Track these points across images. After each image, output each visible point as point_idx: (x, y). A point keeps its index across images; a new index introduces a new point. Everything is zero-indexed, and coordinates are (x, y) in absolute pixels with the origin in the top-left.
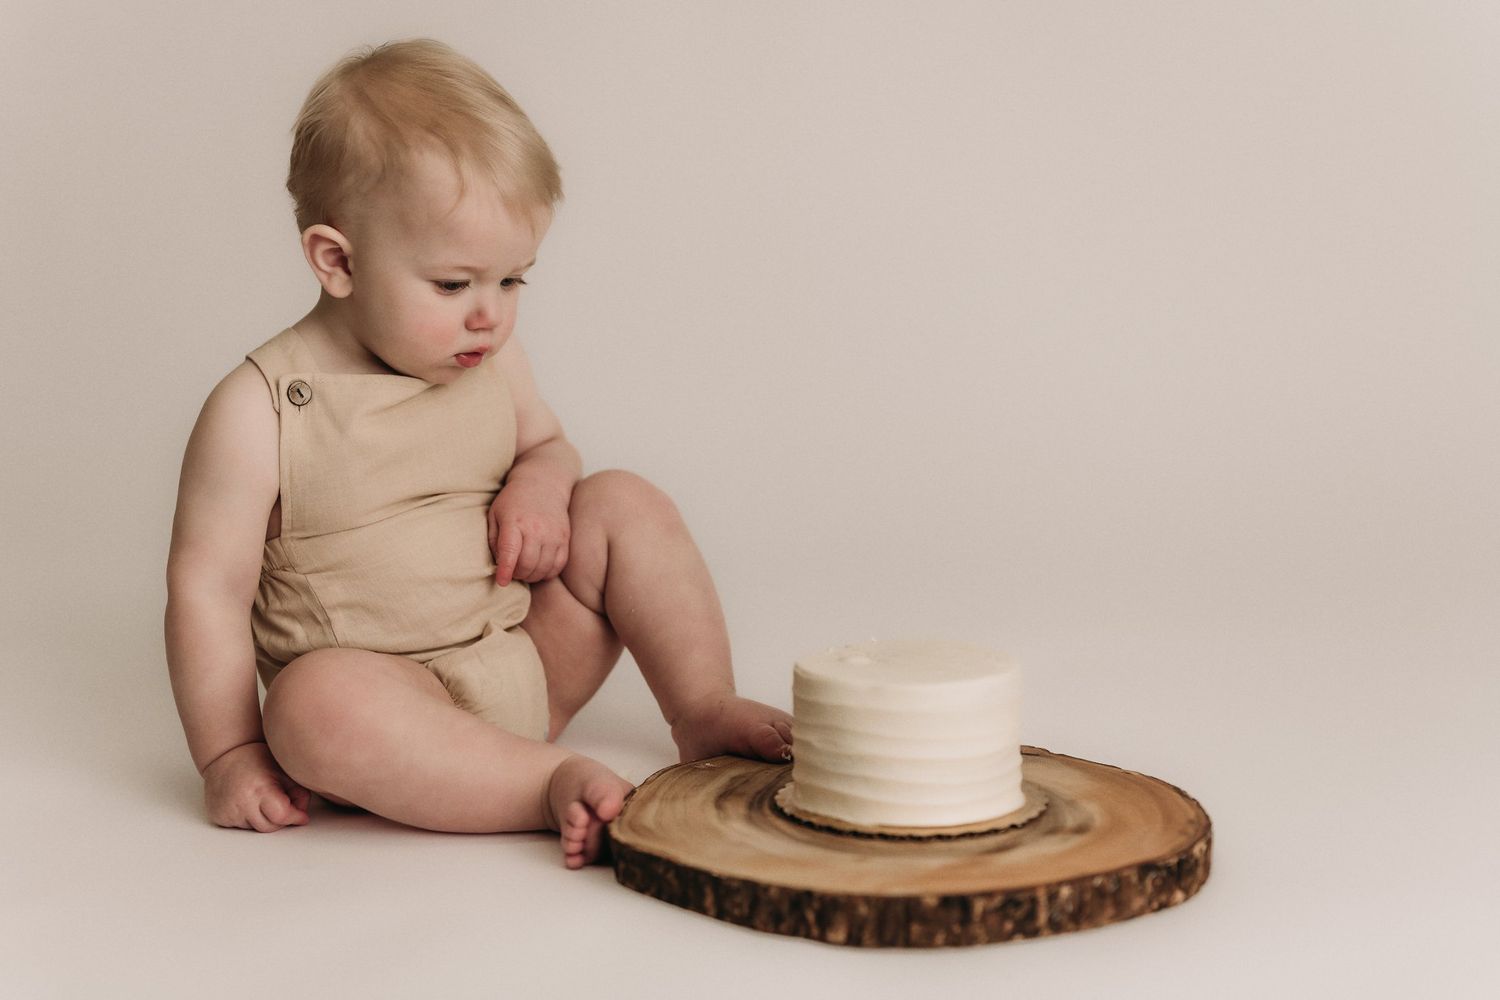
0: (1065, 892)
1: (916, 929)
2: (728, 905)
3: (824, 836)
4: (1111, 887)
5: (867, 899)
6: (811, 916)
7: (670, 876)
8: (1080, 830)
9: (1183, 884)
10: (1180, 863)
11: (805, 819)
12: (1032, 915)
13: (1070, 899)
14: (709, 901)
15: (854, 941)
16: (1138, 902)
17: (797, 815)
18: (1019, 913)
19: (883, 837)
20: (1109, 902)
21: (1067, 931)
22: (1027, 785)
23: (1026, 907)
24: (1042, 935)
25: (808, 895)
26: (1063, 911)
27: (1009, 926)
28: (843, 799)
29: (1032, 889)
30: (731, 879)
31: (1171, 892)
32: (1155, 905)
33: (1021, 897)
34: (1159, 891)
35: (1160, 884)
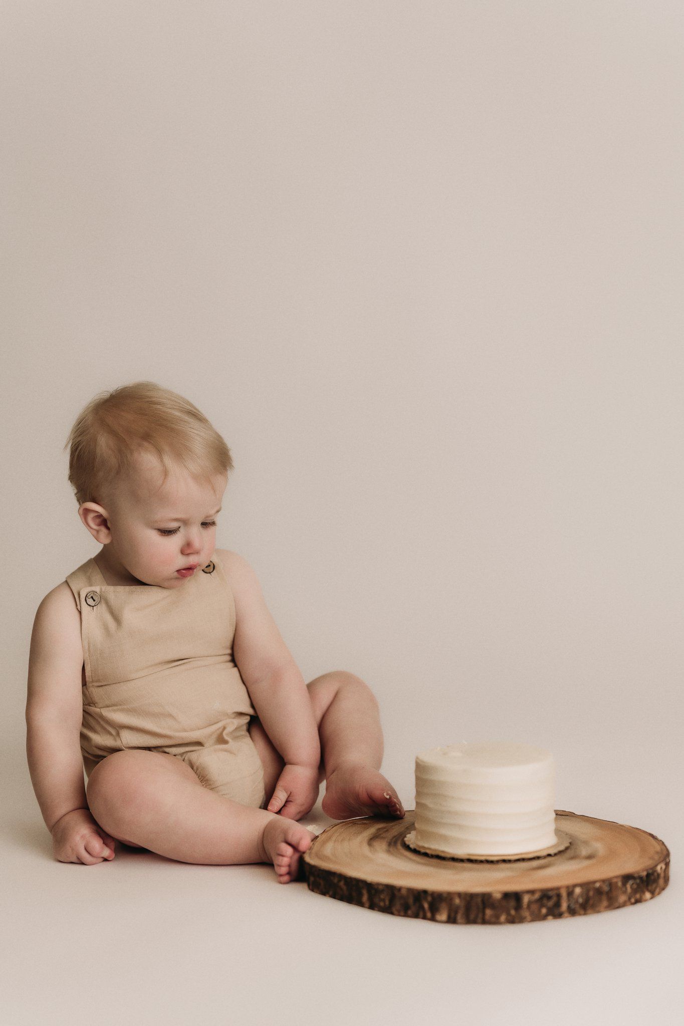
0: (578, 890)
1: (489, 912)
2: (376, 900)
3: (435, 861)
4: (606, 888)
5: (459, 895)
6: (426, 906)
7: (342, 883)
8: (590, 857)
9: (650, 888)
10: (648, 875)
11: (423, 851)
12: (558, 904)
13: (581, 895)
14: (365, 898)
15: (452, 920)
16: (622, 898)
17: (418, 849)
18: (551, 903)
19: (470, 861)
20: (604, 897)
21: (580, 915)
22: (558, 832)
23: (554, 899)
24: (564, 916)
25: (425, 892)
26: (577, 902)
27: (544, 911)
28: (445, 839)
29: (558, 889)
30: (378, 884)
31: (643, 893)
32: (633, 900)
33: (551, 893)
34: (635, 891)
35: (635, 887)
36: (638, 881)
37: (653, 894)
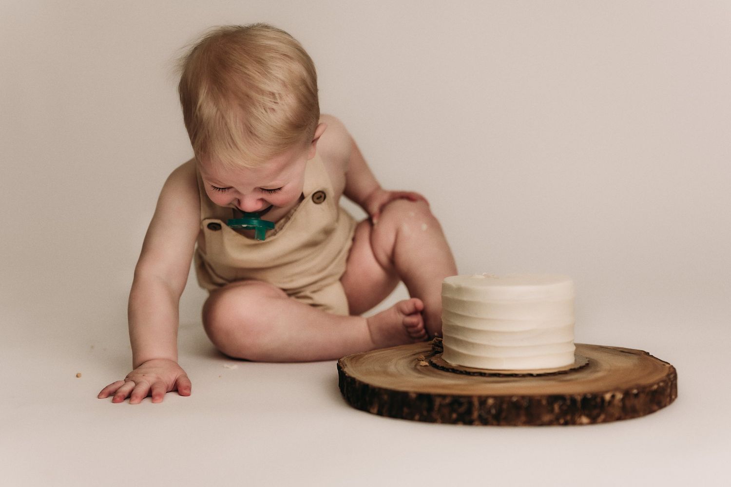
0: (491, 402)
1: (406, 410)
4: (525, 404)
5: (388, 391)
6: (367, 400)
10: (585, 399)
12: (469, 411)
13: (494, 405)
15: (379, 413)
16: (547, 418)
18: (462, 409)
20: (522, 412)
23: (466, 407)
24: (473, 424)
25: (367, 387)
26: (489, 412)
27: (454, 416)
29: (469, 398)
32: (562, 421)
33: (462, 400)
34: (565, 413)
35: (565, 408)
36: (568, 402)
37: (593, 421)
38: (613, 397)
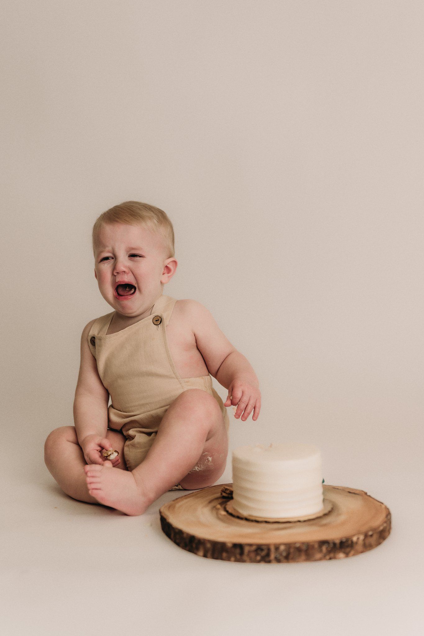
0: (282, 548)
1: (224, 555)
4: (304, 548)
5: (209, 541)
9: (344, 551)
10: (342, 542)
12: (268, 555)
13: (285, 550)
15: (205, 556)
16: (318, 556)
18: (264, 553)
20: (302, 553)
23: (266, 551)
24: (271, 563)
25: (193, 537)
26: (281, 555)
27: (259, 558)
29: (268, 545)
32: (328, 557)
33: (264, 547)
34: (329, 552)
35: (329, 549)
36: (332, 545)
37: (347, 555)
38: (358, 539)
